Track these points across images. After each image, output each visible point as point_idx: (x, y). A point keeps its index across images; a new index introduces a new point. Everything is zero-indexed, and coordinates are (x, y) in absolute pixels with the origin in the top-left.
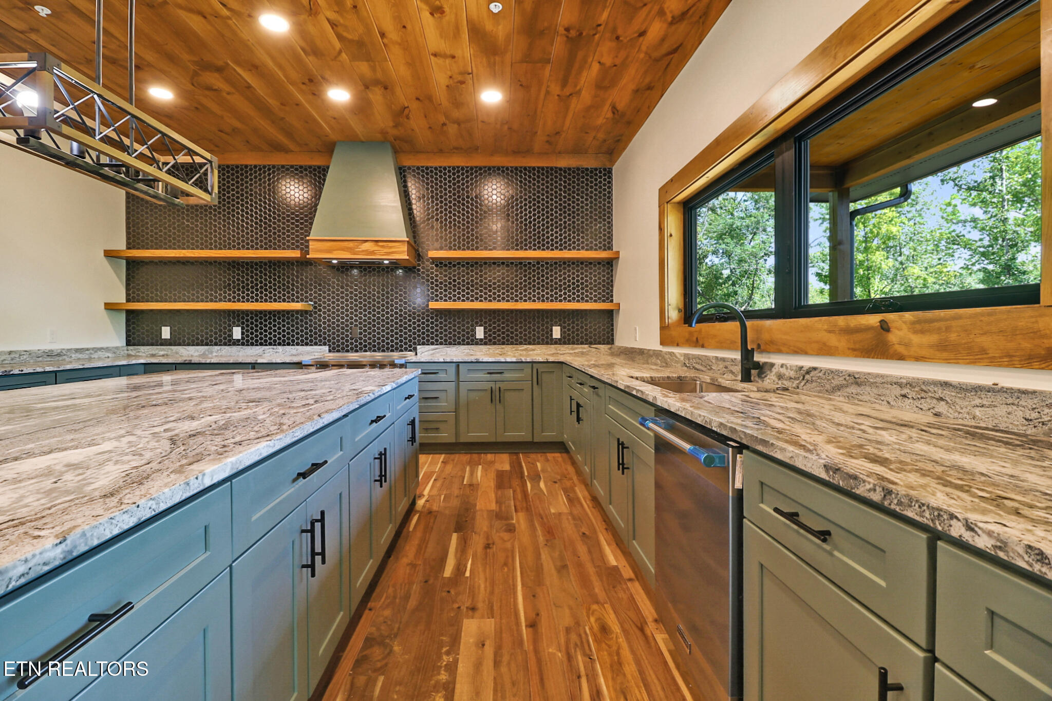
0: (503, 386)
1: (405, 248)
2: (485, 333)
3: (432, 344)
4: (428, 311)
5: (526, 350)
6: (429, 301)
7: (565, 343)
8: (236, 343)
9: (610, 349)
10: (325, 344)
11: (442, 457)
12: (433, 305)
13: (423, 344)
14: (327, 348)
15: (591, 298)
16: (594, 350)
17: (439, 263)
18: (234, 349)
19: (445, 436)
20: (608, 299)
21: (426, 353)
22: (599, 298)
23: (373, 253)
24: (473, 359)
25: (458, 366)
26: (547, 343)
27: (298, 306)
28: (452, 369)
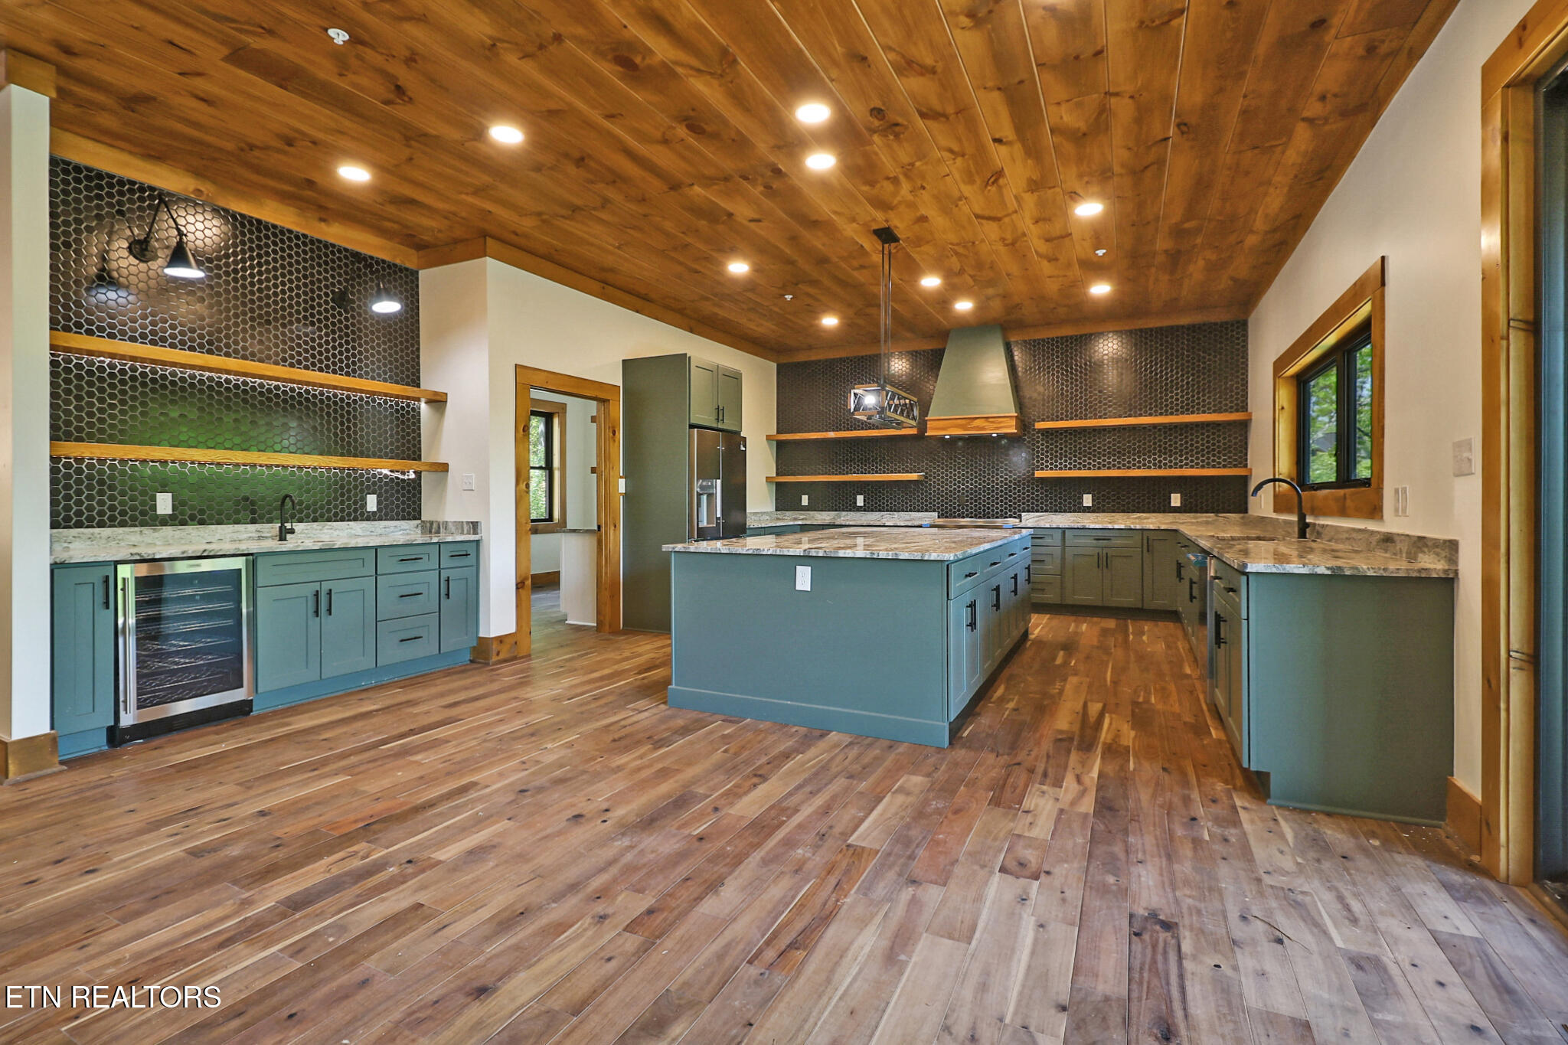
0: (1111, 552)
1: (1013, 422)
2: (1093, 500)
3: (1037, 511)
4: (1033, 479)
5: (1139, 518)
6: (1033, 469)
7: (1185, 512)
8: (859, 509)
9: (1243, 518)
10: (934, 511)
11: (1048, 616)
12: (1038, 474)
13: (1028, 511)
14: (936, 514)
15: (1219, 463)
16: (1221, 519)
17: (1046, 433)
18: (859, 514)
19: (1050, 597)
20: (1240, 463)
21: (1030, 519)
22: (1230, 463)
23: (983, 428)
24: (1079, 525)
25: (1064, 533)
26: (1164, 512)
27: (914, 476)
28: (1058, 535)
